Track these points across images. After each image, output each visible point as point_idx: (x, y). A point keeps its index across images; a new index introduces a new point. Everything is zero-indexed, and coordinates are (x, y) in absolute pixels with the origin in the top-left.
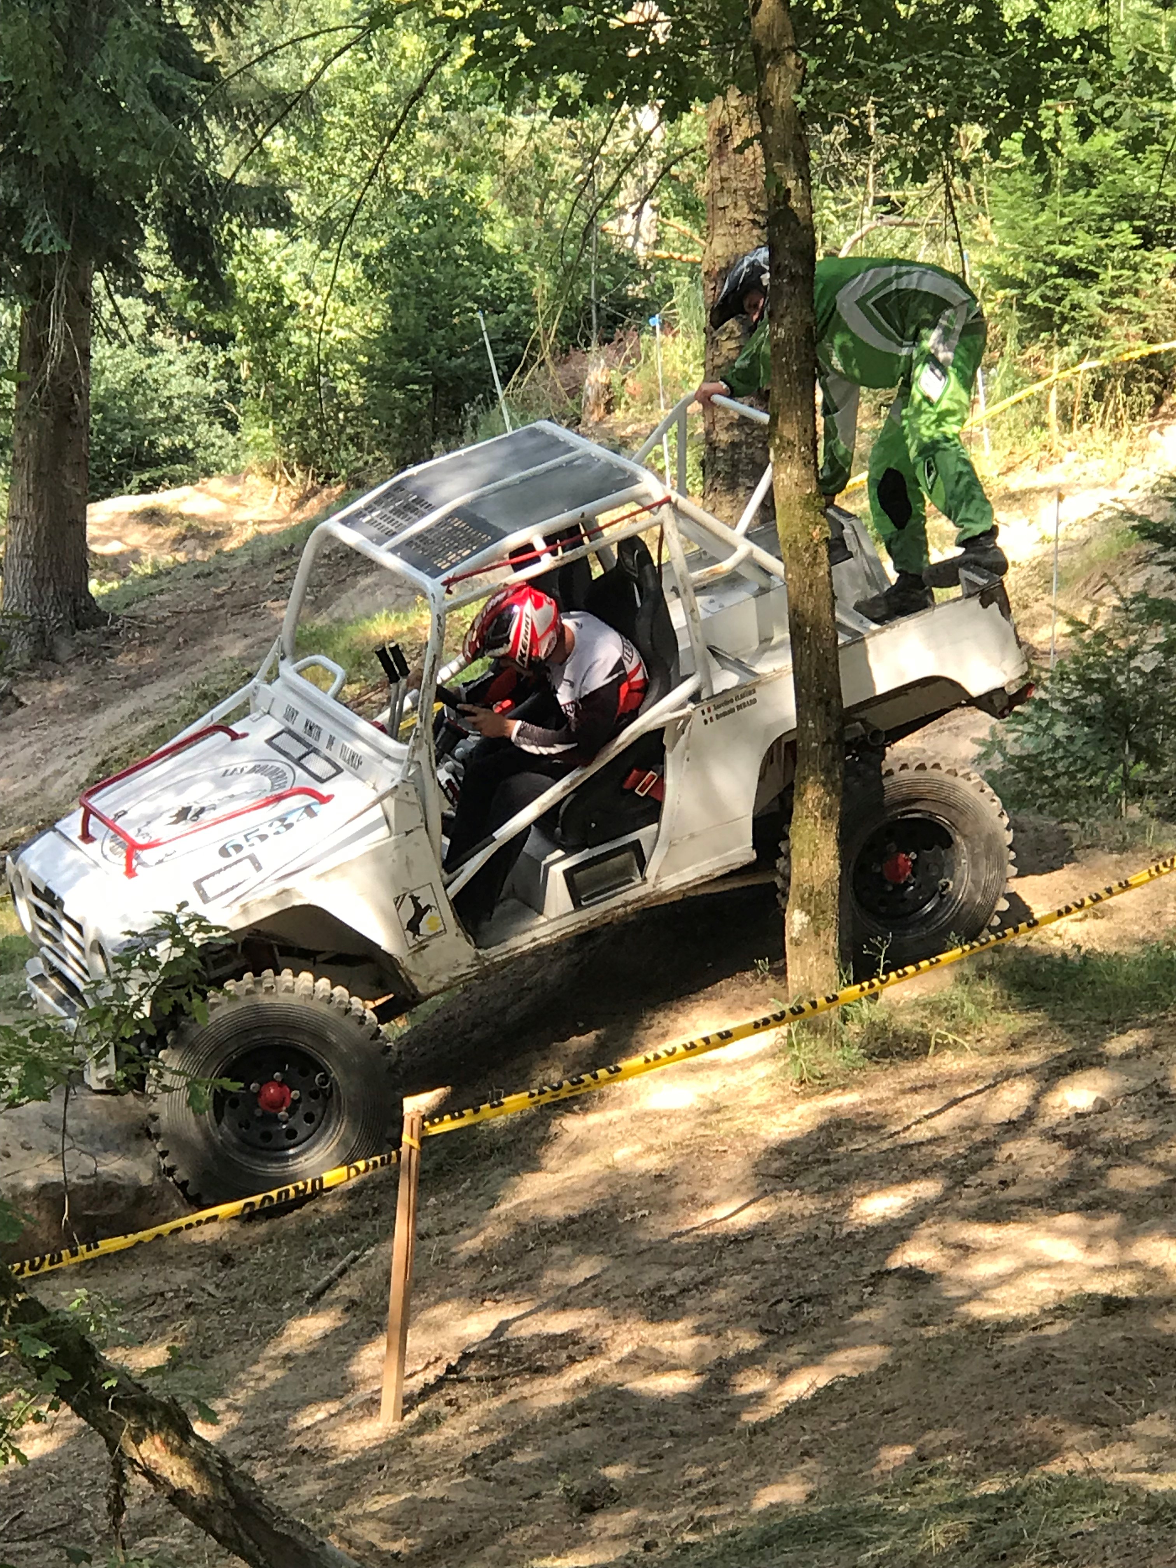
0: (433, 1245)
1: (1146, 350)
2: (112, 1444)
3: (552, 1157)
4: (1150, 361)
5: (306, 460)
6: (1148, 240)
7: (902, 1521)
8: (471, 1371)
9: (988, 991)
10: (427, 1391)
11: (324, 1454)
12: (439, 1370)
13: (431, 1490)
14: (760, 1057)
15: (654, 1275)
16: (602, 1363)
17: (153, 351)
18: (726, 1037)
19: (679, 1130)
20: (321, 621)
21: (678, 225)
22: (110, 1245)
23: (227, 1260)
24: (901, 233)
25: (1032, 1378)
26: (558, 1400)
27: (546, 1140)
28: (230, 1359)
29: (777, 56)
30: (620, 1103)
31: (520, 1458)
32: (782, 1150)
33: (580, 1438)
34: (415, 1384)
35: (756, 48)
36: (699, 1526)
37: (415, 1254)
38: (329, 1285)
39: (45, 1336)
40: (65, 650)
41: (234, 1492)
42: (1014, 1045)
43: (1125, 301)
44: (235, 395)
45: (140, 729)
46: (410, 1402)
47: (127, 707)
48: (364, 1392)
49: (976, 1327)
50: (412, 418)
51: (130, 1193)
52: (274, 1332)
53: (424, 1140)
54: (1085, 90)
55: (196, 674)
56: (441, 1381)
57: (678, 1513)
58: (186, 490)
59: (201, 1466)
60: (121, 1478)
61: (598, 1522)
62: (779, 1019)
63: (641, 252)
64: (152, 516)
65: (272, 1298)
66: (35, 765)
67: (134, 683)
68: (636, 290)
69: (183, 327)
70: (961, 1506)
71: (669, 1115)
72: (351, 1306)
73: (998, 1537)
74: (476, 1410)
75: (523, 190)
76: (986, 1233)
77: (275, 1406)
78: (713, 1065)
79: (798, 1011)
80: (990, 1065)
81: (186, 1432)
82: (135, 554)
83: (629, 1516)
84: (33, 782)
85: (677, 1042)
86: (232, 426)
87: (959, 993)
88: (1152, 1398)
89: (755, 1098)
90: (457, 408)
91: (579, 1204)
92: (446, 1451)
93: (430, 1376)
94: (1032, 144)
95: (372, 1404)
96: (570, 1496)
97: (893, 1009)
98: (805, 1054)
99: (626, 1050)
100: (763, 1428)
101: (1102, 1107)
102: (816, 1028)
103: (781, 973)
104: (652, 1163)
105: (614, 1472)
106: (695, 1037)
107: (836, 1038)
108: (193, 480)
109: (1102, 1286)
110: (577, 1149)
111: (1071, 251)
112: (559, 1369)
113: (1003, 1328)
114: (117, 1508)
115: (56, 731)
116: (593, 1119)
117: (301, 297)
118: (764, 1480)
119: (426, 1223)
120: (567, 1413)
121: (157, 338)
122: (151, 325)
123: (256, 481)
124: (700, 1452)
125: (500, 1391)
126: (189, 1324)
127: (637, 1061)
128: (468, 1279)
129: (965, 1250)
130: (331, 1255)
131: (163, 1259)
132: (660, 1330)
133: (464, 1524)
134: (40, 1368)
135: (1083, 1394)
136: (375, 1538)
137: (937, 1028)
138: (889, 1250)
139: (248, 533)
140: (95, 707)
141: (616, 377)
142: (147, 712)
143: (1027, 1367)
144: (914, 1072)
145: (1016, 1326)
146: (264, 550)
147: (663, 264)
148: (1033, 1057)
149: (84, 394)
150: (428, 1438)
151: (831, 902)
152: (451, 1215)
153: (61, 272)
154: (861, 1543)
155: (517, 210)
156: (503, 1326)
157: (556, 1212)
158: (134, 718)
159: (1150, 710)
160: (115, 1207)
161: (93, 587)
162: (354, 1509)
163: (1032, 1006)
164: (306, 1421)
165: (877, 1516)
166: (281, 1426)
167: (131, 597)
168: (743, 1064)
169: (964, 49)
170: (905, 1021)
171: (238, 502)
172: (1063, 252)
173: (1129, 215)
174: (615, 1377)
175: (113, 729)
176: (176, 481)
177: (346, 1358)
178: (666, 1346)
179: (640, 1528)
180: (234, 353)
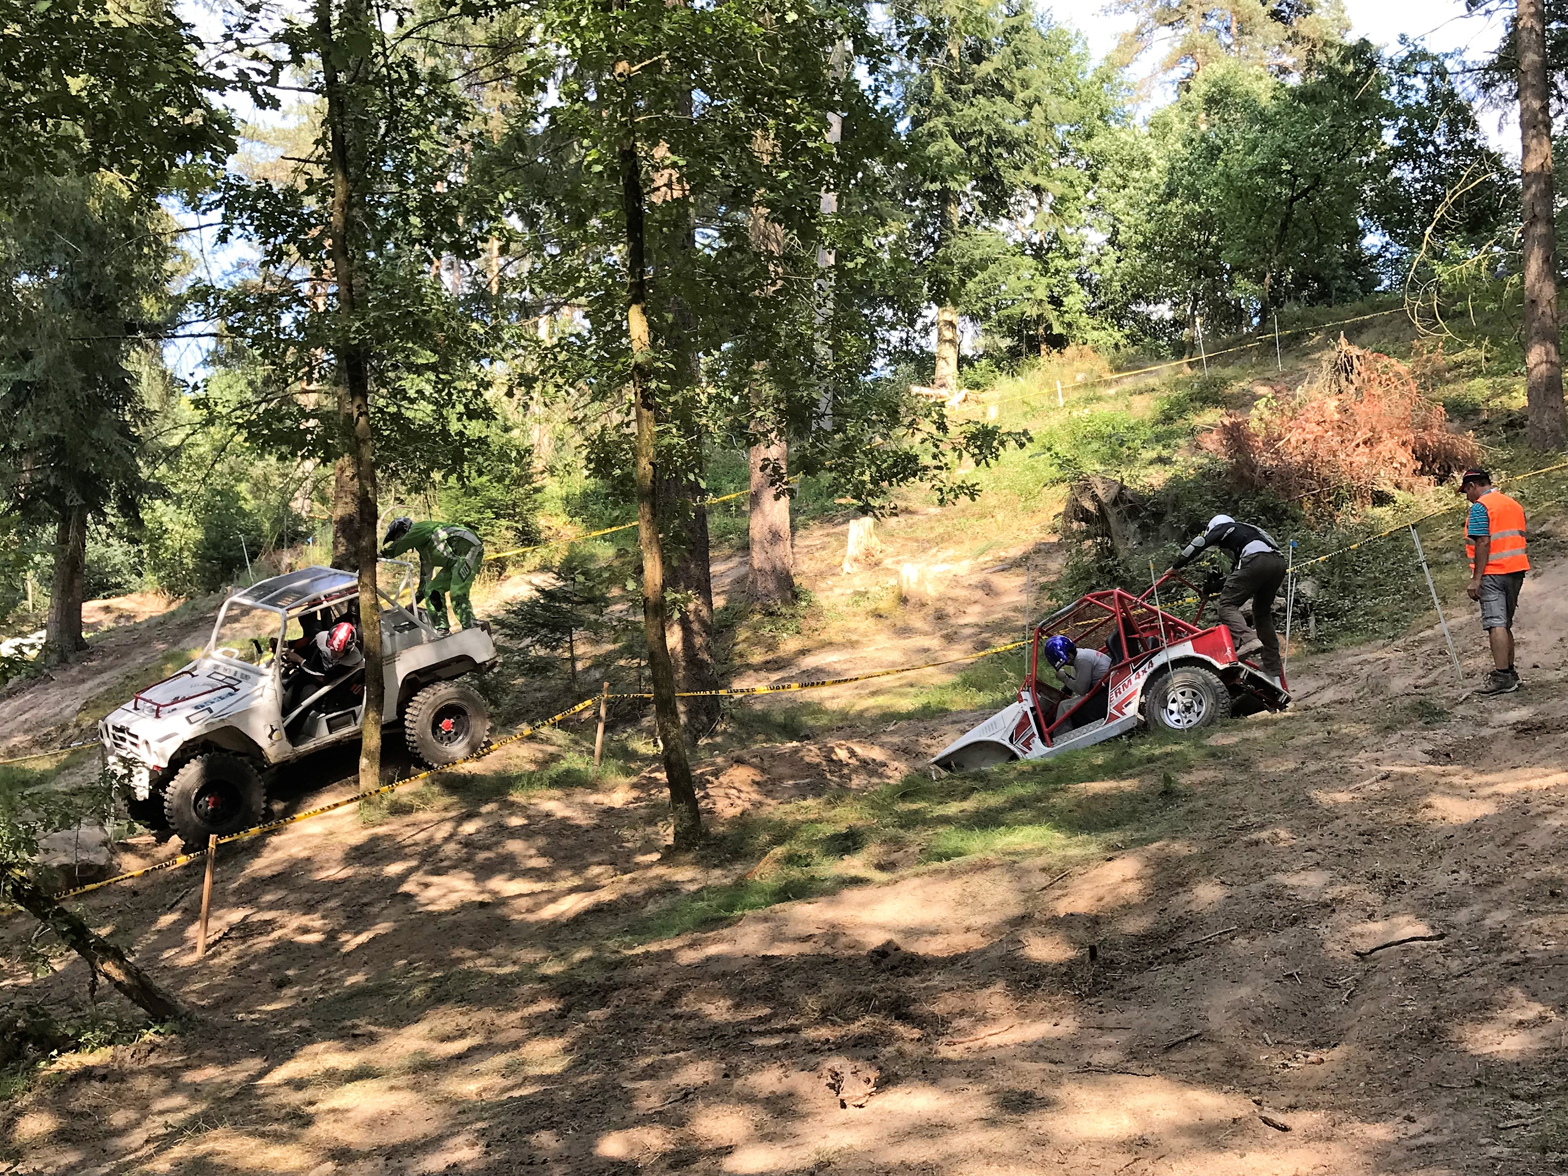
0: (218, 886)
1: (496, 556)
2: (92, 965)
3: (266, 852)
4: (497, 560)
5: (170, 588)
6: (498, 516)
7: (403, 987)
8: (233, 934)
9: (436, 789)
10: (215, 943)
11: (174, 968)
12: (221, 934)
13: (217, 980)
14: (348, 814)
15: (306, 896)
16: (285, 931)
17: (109, 546)
18: (336, 805)
19: (317, 841)
20: (176, 649)
21: (317, 505)
22: (89, 887)
23: (135, 893)
24: (405, 511)
25: (454, 933)
26: (268, 945)
27: (265, 846)
28: (135, 932)
29: (364, 441)
30: (293, 831)
31: (253, 968)
32: (356, 848)
33: (278, 960)
34: (211, 940)
35: (357, 438)
36: (324, 991)
37: (212, 890)
38: (177, 902)
39: (66, 922)
40: (71, 659)
41: (141, 982)
42: (446, 809)
43: (489, 538)
44: (142, 564)
45: (102, 689)
46: (209, 947)
47: (97, 681)
48: (190, 944)
49: (430, 913)
50: (214, 574)
51: (96, 869)
52: (154, 921)
53: (218, 846)
54: (480, 459)
55: (125, 669)
56: (221, 939)
57: (316, 987)
58: (122, 599)
59: (128, 973)
60: (95, 978)
61: (284, 991)
62: (357, 799)
63: (304, 514)
64: (107, 609)
65: (154, 908)
66: (58, 703)
67: (100, 672)
68: (302, 529)
69: (121, 537)
70: (426, 981)
71: (312, 836)
72: (185, 910)
73: (441, 992)
74: (234, 950)
75: (259, 490)
76: (435, 879)
77: (154, 950)
78: (330, 817)
79: (364, 796)
80: (436, 816)
81: (122, 958)
82: (100, 623)
83: (296, 989)
84: (57, 709)
85: (317, 808)
86: (140, 575)
87: (424, 790)
88: (498, 939)
89: (346, 829)
90: (230, 571)
91: (278, 868)
92: (223, 965)
93: (217, 937)
94: (460, 478)
95: (193, 948)
96: (273, 981)
97: (400, 796)
98: (366, 812)
99: (295, 811)
100: (348, 954)
101: (478, 831)
102: (370, 803)
103: (357, 782)
104: (305, 854)
105: (290, 973)
106: (325, 806)
107: (377, 806)
108: (125, 594)
109: (480, 898)
110: (276, 849)
111: (468, 519)
112: (269, 933)
113: (441, 914)
114: (93, 990)
115: (67, 690)
116: (283, 837)
117: (170, 526)
118: (349, 974)
119: (216, 878)
120: (271, 950)
121: (111, 541)
122: (108, 536)
123: (150, 596)
124: (323, 963)
125: (244, 942)
126: (120, 919)
127: (302, 815)
128: (232, 899)
129: (427, 885)
130: (177, 890)
131: (108, 894)
132: (308, 917)
133: (230, 993)
134: (64, 935)
135: (471, 938)
136: (194, 1000)
137: (417, 802)
138: (399, 885)
139: (146, 617)
140: (83, 681)
141: (293, 561)
142: (104, 683)
143: (451, 929)
144: (408, 819)
145: (446, 913)
146: (154, 622)
147: (313, 519)
148: (453, 814)
149: (83, 560)
150: (216, 961)
151: (378, 755)
152: (226, 875)
153: (75, 514)
154: (387, 996)
155: (256, 498)
156: (246, 917)
157: (268, 873)
158: (99, 686)
159: (496, 687)
160: (90, 873)
161: (84, 634)
162: (186, 989)
163: (451, 794)
164: (166, 955)
165: (393, 986)
166: (156, 957)
167: (98, 639)
168: (341, 816)
169: (436, 442)
170: (405, 800)
171: (142, 604)
172: (466, 519)
173: (491, 507)
174: (291, 936)
175: (90, 689)
176: (118, 595)
177: (183, 930)
178: (311, 924)
179: (300, 994)
180: (141, 547)
